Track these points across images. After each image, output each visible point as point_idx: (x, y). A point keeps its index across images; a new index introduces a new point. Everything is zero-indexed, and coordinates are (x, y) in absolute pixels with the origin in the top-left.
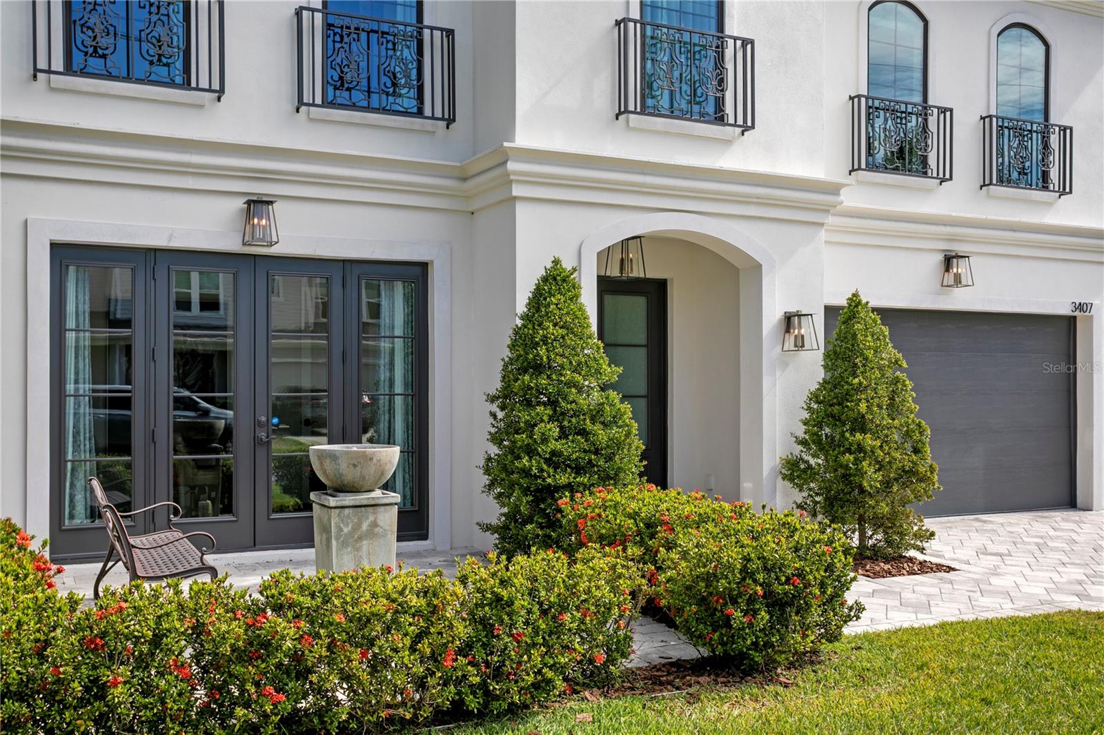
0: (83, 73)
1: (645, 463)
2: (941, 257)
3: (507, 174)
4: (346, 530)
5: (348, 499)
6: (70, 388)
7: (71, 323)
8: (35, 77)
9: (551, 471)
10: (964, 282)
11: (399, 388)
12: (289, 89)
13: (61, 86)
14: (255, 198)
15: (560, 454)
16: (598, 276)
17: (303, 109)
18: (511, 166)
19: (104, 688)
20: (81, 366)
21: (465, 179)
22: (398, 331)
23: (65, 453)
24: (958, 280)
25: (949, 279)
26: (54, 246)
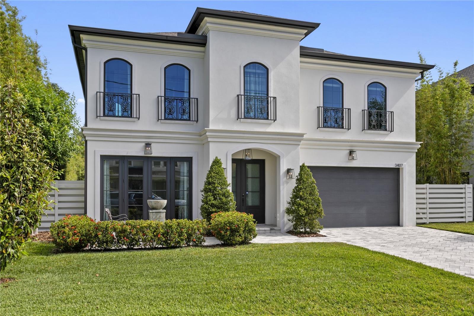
0: (108, 116)
1: (236, 207)
2: (348, 151)
3: (207, 136)
4: (154, 217)
5: (154, 211)
6: (105, 189)
7: (105, 174)
8: (97, 118)
9: (211, 208)
10: (355, 159)
11: (185, 189)
12: (156, 116)
13: (102, 119)
14: (147, 143)
15: (214, 204)
16: (232, 159)
17: (159, 120)
18: (207, 134)
19: (98, 235)
20: (107, 184)
21: (201, 136)
22: (185, 175)
23: (104, 204)
24: (353, 159)
25: (351, 158)
26: (101, 156)
